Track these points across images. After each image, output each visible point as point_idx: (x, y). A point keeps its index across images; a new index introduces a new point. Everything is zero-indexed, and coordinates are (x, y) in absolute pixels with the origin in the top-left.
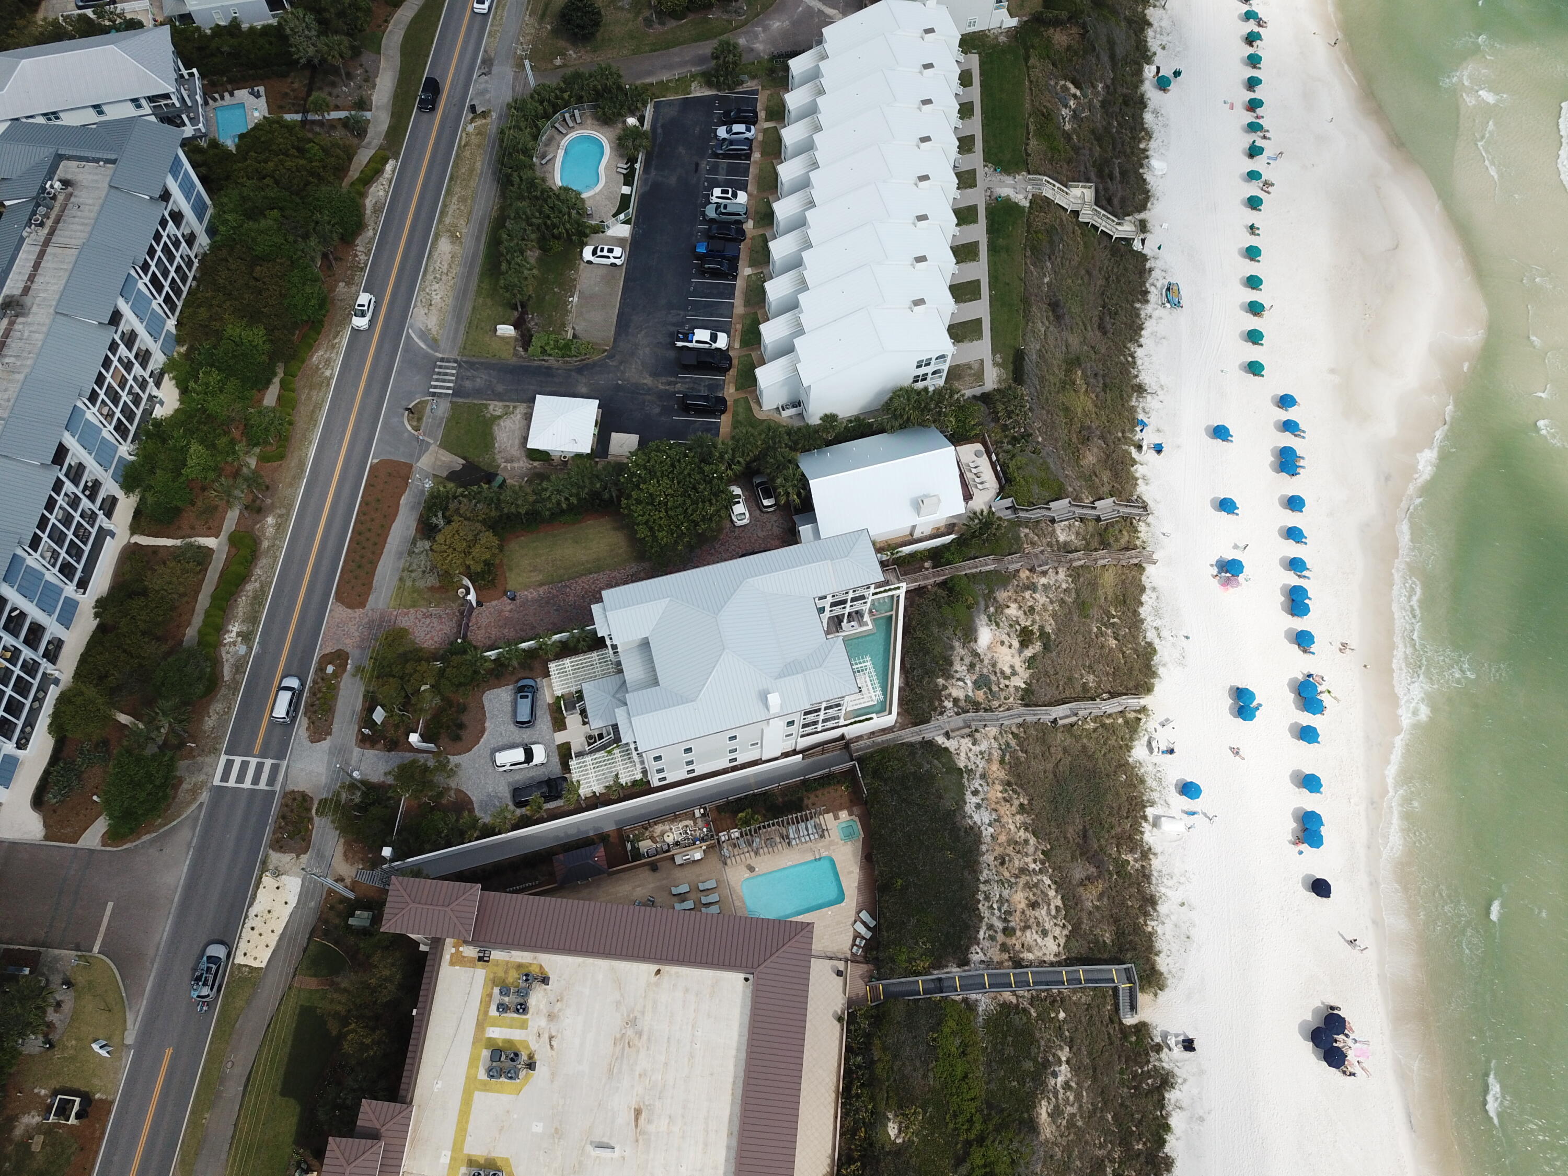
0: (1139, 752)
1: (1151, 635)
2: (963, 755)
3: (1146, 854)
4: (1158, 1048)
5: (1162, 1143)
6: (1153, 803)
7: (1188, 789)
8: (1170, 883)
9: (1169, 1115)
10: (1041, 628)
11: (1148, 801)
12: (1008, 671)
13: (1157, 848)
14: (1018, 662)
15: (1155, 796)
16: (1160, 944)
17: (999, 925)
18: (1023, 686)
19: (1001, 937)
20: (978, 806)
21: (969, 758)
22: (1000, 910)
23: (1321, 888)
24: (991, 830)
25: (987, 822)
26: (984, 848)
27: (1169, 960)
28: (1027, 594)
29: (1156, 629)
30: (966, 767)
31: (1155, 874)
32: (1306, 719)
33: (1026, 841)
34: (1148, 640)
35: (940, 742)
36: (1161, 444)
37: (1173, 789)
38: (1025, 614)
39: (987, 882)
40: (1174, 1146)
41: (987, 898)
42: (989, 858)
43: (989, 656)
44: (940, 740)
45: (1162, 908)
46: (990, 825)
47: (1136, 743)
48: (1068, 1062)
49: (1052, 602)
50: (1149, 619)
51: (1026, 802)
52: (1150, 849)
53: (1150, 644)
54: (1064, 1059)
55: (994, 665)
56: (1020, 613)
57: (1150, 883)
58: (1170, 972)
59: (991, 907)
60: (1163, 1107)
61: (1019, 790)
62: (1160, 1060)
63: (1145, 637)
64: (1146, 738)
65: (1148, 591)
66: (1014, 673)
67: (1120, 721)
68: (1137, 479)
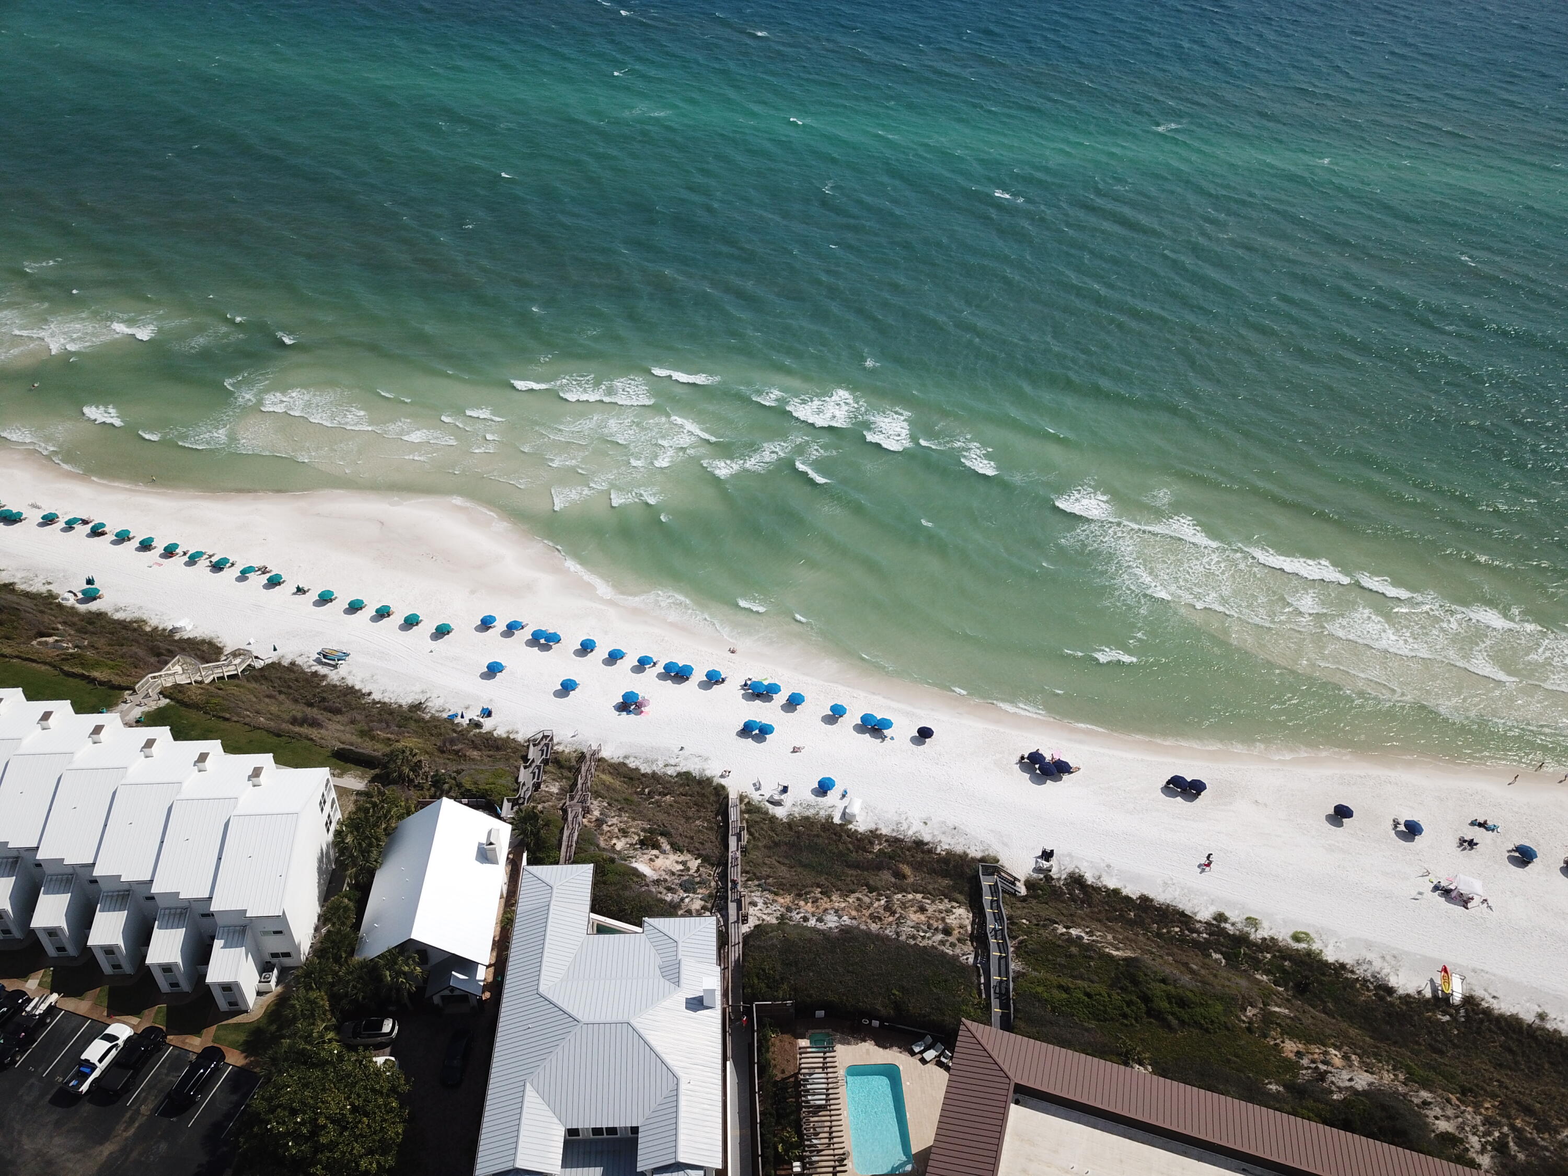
0: (780, 813)
1: (671, 771)
2: (765, 917)
3: (874, 835)
4: (1049, 878)
5: (1128, 898)
6: (830, 817)
7: (823, 788)
8: (905, 826)
9: (1105, 887)
10: (644, 830)
11: (827, 820)
12: (681, 867)
13: (872, 826)
14: (673, 857)
15: (823, 813)
16: (959, 849)
17: (940, 937)
18: (699, 861)
19: (951, 939)
20: (820, 920)
21: (769, 914)
22: (925, 932)
23: (925, 734)
24: (845, 918)
25: (836, 918)
26: (863, 927)
27: (973, 848)
28: (605, 828)
29: (666, 766)
30: (777, 918)
31: (894, 834)
32: (780, 698)
33: (858, 899)
34: (675, 774)
35: (748, 930)
36: (483, 709)
37: (819, 799)
38: (626, 837)
39: (898, 934)
40: (1132, 890)
41: (914, 937)
42: (874, 927)
43: (663, 873)
44: (745, 929)
45: (927, 838)
46: (840, 917)
47: (770, 811)
48: (1067, 927)
49: (620, 816)
50: (655, 768)
51: (819, 890)
52: (871, 831)
53: (679, 774)
54: (1064, 930)
55: (673, 874)
56: (623, 839)
57: (902, 841)
58: (983, 851)
59: (923, 937)
60: (1100, 888)
61: (807, 890)
62: (1059, 879)
63: (671, 776)
64: (767, 804)
65: (627, 762)
66: (684, 863)
67: (746, 816)
68: (508, 737)
